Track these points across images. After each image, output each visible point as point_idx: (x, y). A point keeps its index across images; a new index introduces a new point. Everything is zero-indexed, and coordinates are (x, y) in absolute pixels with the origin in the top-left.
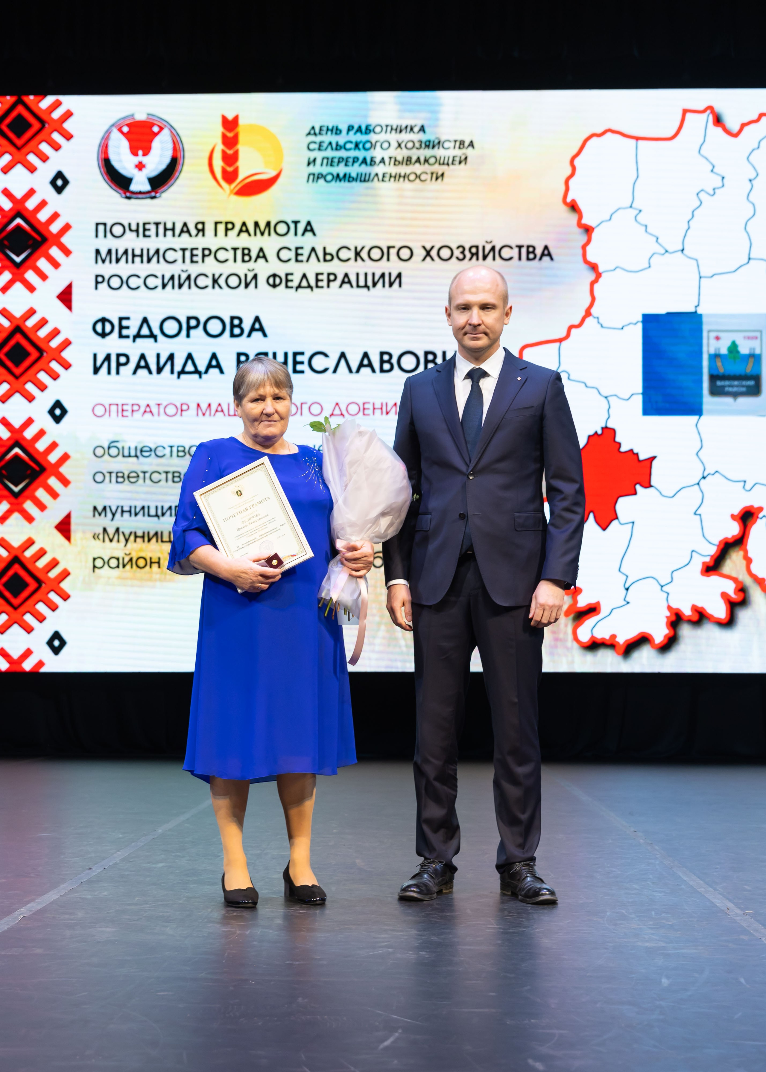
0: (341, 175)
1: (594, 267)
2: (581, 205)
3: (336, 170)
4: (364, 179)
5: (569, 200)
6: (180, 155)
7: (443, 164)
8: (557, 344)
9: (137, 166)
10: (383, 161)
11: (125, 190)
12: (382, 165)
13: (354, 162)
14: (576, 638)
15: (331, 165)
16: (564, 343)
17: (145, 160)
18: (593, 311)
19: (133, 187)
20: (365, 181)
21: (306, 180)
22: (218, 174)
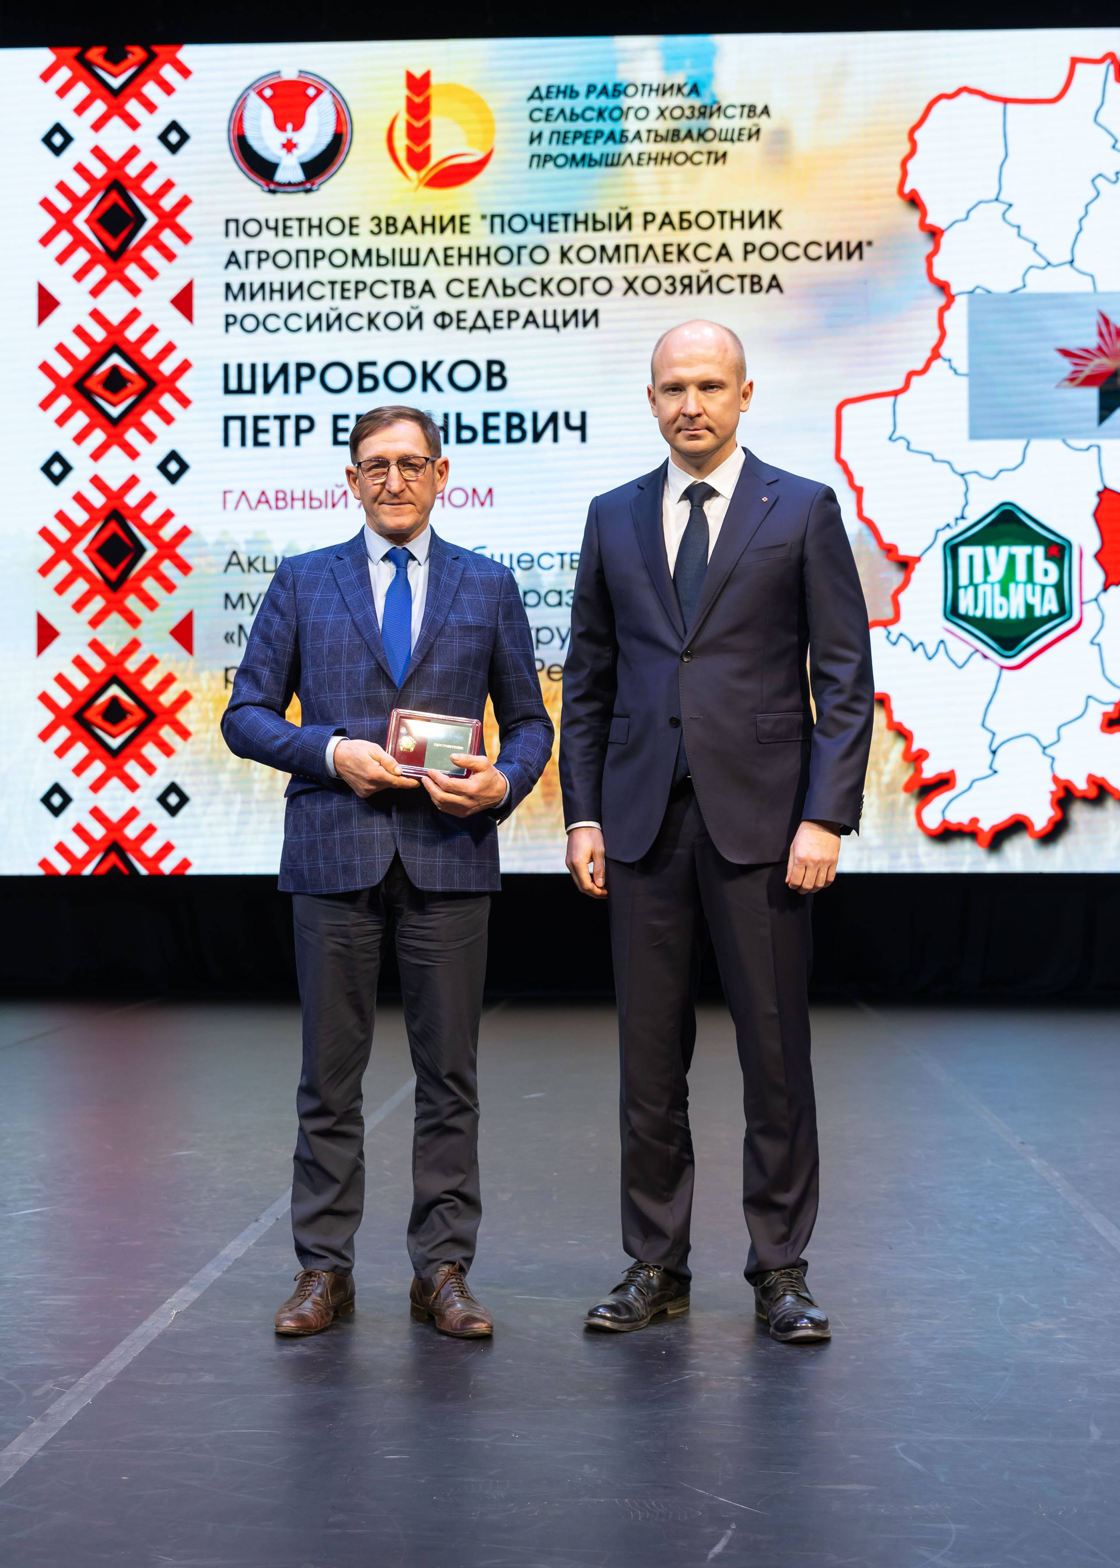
0: (579, 157)
1: (943, 287)
2: (925, 197)
3: (569, 150)
4: (611, 162)
5: (907, 190)
6: (346, 130)
7: (726, 140)
8: (891, 399)
9: (284, 146)
10: (638, 135)
11: (268, 181)
12: (637, 141)
13: (596, 137)
14: (920, 823)
15: (564, 143)
16: (901, 397)
17: (296, 137)
18: (943, 351)
19: (281, 176)
20: (612, 165)
21: (527, 164)
22: (402, 155)
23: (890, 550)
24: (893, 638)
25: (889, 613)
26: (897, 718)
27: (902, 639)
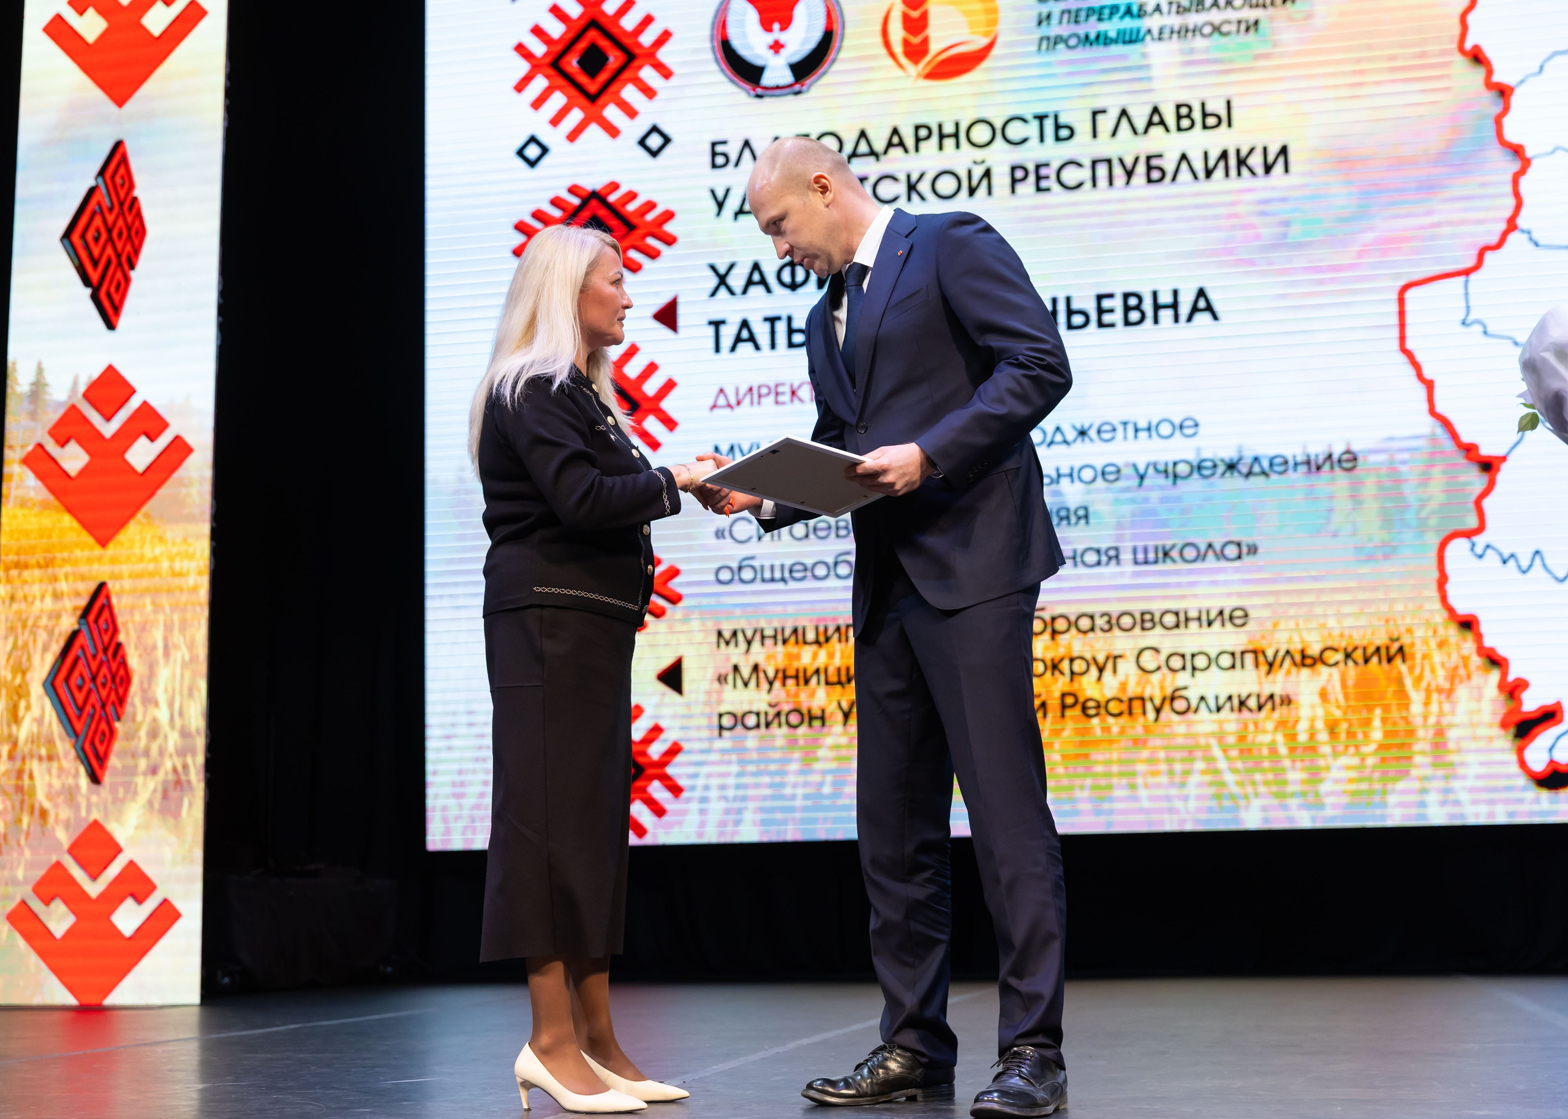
0: (1092, 36)
1: (1517, 151)
2: (1489, 52)
3: (1081, 30)
4: (1131, 38)
5: (1468, 45)
6: (836, 27)
7: (1257, 6)
8: (1462, 279)
9: (771, 47)
10: (1158, 8)
11: (755, 85)
12: (1157, 15)
13: (1111, 14)
14: (1522, 763)
15: (1077, 22)
16: (1473, 277)
17: (783, 37)
18: (1521, 222)
19: (767, 80)
20: (1131, 42)
21: (1035, 48)
22: (898, 49)
23: (1469, 450)
24: (1479, 550)
25: (1472, 522)
26: (1488, 642)
27: (1489, 552)
